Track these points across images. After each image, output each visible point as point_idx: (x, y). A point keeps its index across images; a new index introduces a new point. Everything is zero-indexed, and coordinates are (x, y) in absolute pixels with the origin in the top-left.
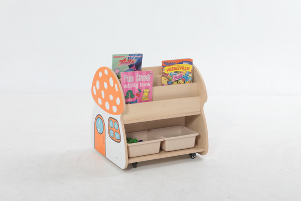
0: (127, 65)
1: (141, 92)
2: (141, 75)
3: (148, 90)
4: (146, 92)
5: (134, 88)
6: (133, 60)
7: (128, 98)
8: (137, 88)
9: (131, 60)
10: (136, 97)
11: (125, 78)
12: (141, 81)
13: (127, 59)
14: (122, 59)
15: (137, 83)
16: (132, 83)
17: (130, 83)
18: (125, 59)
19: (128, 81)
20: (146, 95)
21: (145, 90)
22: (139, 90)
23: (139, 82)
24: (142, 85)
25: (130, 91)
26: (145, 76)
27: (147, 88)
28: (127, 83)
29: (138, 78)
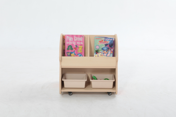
0: (104, 44)
1: (77, 47)
2: (77, 37)
3: (82, 47)
4: (81, 47)
5: (73, 44)
6: (107, 41)
7: (69, 50)
8: (75, 44)
9: (106, 41)
10: (74, 50)
11: (67, 38)
12: (77, 41)
13: (104, 40)
14: (100, 40)
15: (75, 41)
16: (72, 41)
17: (70, 41)
18: (103, 41)
19: (69, 40)
20: (81, 49)
21: (80, 46)
22: (76, 46)
23: (76, 41)
24: (78, 43)
25: (71, 46)
26: (79, 38)
27: (81, 45)
28: (68, 41)
29: (76, 39)
